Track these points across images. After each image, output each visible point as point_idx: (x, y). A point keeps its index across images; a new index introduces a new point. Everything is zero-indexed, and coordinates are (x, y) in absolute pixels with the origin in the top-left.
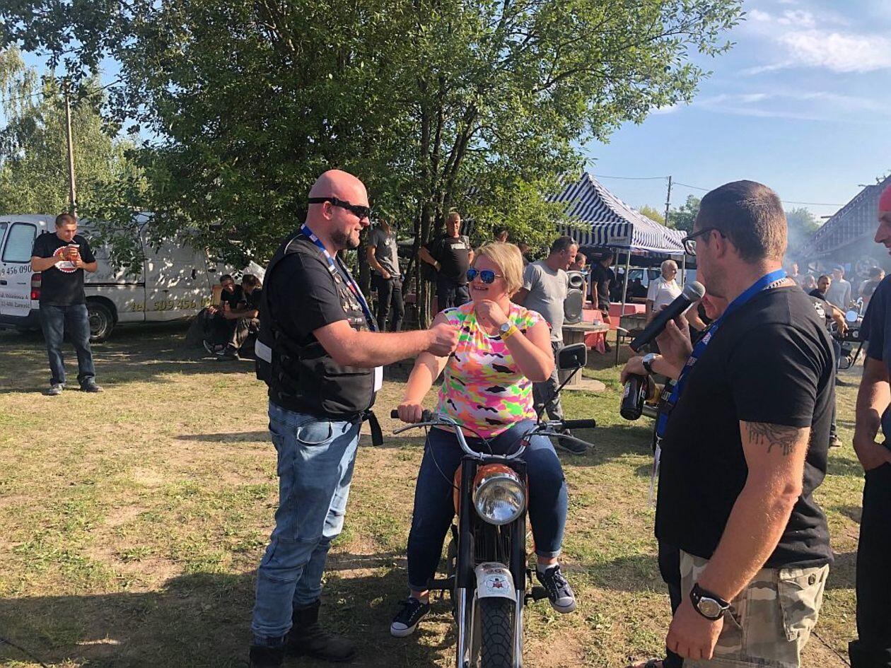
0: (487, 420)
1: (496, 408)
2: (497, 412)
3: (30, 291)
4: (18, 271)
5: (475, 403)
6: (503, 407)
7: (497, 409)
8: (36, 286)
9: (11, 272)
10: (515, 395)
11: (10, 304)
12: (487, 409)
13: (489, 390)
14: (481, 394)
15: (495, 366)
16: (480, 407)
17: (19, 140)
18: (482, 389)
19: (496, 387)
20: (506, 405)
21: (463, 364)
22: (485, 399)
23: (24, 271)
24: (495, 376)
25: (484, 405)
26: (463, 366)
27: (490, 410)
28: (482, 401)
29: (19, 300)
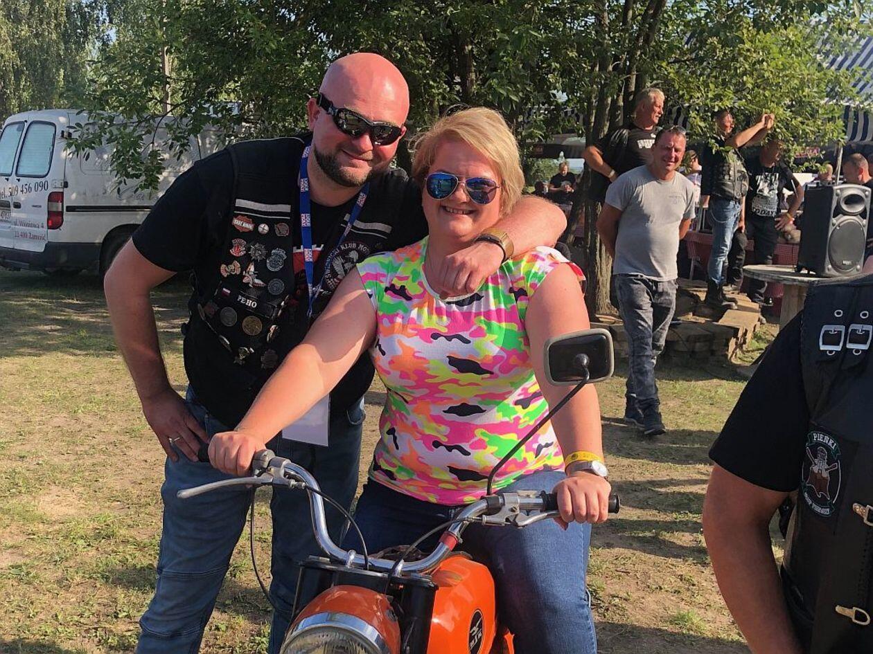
0: (453, 470)
1: (466, 446)
2: (468, 454)
3: (46, 217)
4: (33, 189)
5: (429, 436)
6: (481, 445)
7: (469, 450)
8: (54, 209)
9: (25, 190)
10: (507, 419)
11: (24, 235)
12: (450, 449)
13: (451, 410)
14: (438, 420)
15: (453, 361)
16: (437, 444)
17: (109, 15)
18: (437, 410)
19: (464, 405)
20: (486, 439)
21: (389, 359)
22: (444, 429)
23: (40, 188)
24: (455, 381)
25: (444, 440)
26: (391, 362)
27: (455, 451)
28: (441, 432)
29: (34, 228)
